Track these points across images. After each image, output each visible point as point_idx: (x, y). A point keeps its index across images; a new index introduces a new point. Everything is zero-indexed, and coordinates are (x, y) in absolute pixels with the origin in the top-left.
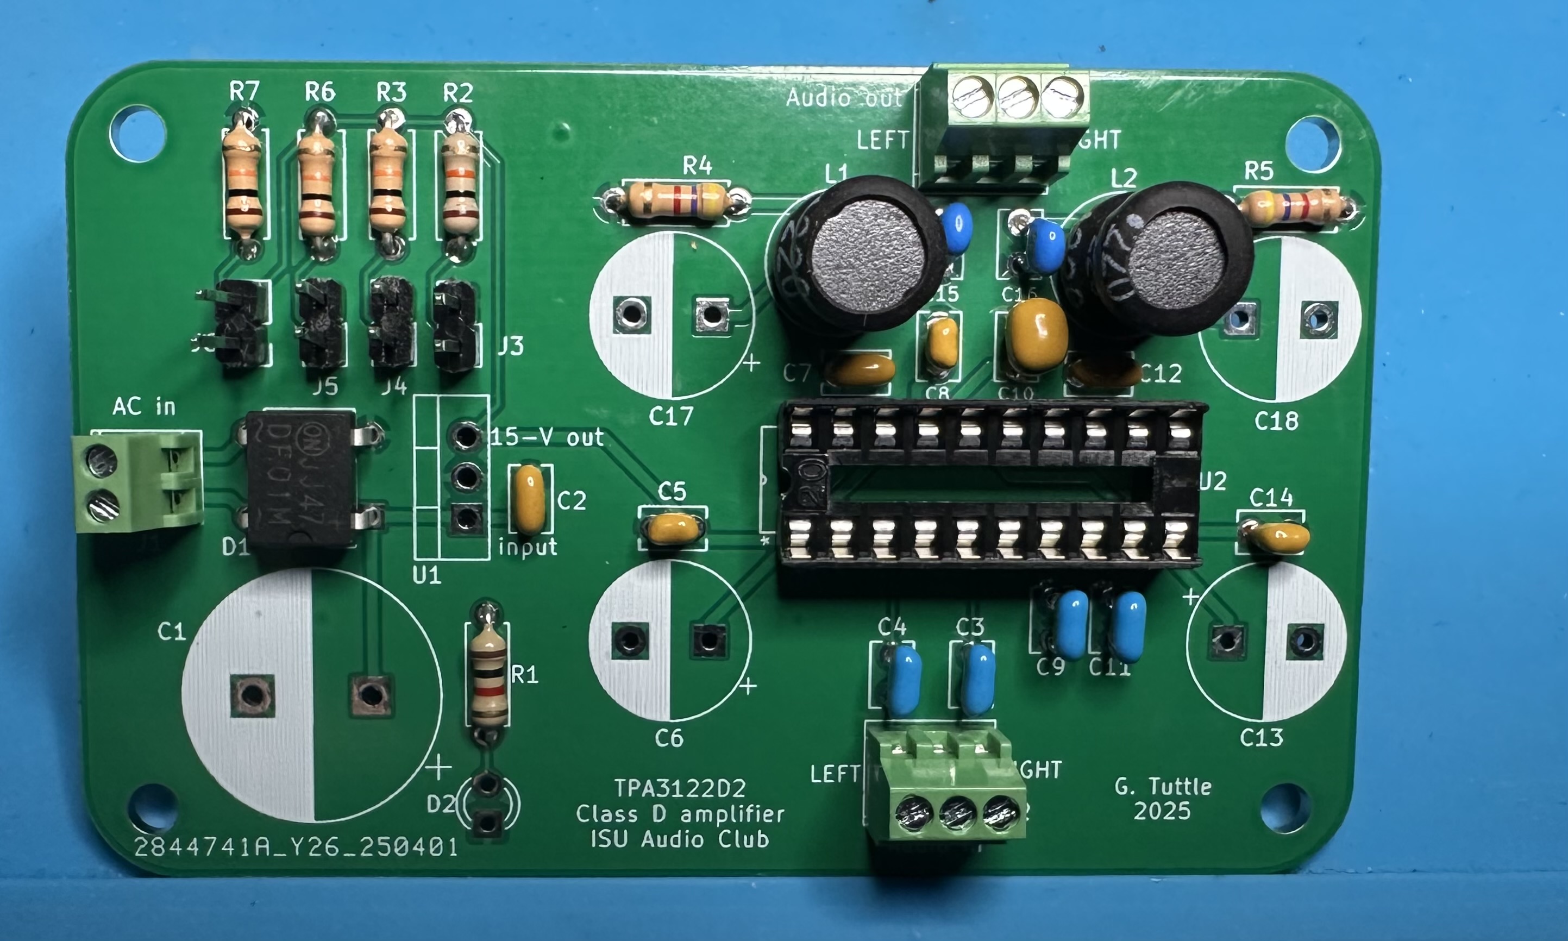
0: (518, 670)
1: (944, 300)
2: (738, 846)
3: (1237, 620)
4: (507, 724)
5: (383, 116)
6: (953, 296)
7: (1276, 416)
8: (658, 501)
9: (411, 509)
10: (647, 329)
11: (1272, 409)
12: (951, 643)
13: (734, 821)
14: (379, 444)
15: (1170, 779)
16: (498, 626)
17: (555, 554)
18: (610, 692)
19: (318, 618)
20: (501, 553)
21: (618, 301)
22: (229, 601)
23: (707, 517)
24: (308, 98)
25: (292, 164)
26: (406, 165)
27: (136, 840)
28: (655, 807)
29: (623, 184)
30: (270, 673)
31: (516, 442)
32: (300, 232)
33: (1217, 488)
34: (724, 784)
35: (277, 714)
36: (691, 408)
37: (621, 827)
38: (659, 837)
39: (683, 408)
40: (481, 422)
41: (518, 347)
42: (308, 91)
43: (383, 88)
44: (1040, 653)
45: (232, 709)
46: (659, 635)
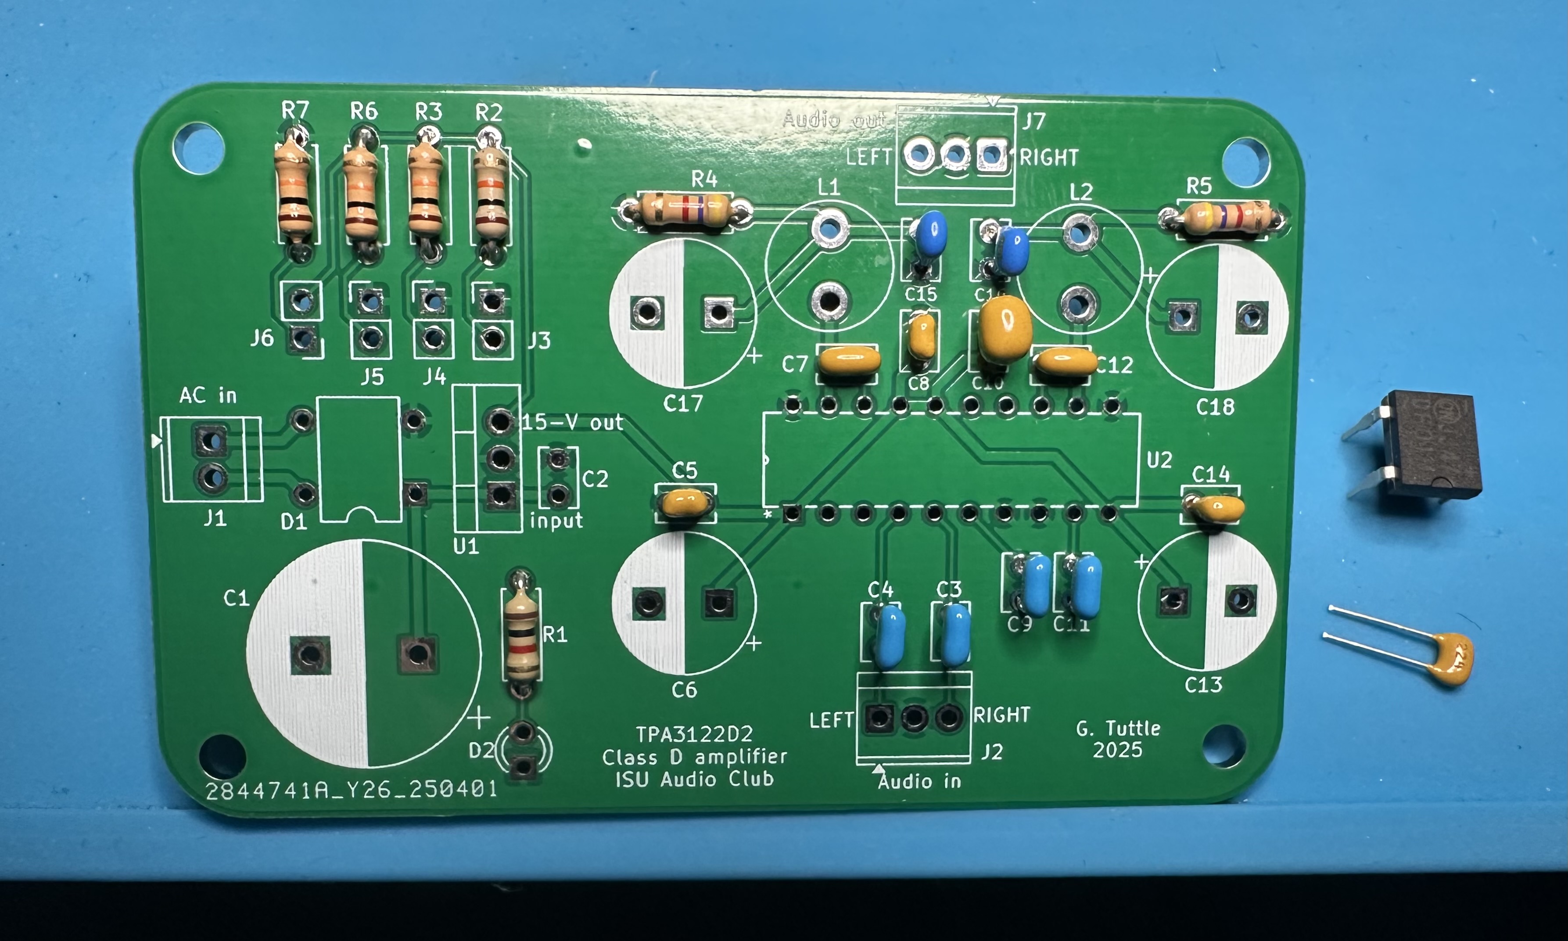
0: (549, 631)
1: (924, 300)
2: (746, 784)
3: (1181, 582)
4: (539, 677)
5: (421, 133)
6: (932, 296)
7: (1215, 401)
8: (672, 480)
9: (451, 487)
10: (660, 326)
11: (1212, 396)
12: (933, 603)
13: (743, 762)
15: (1123, 721)
16: (530, 592)
17: (582, 527)
18: (632, 649)
19: (369, 585)
20: (533, 526)
21: (634, 300)
22: (287, 571)
23: (716, 493)
24: (353, 117)
25: (339, 177)
26: (442, 177)
27: (207, 785)
28: (673, 751)
29: (638, 196)
30: (326, 635)
31: (545, 426)
32: (348, 238)
33: (1163, 466)
34: (733, 730)
35: (332, 671)
36: (701, 397)
37: (642, 769)
38: (676, 777)
39: (693, 396)
40: (514, 408)
41: (546, 341)
42: (353, 110)
43: (421, 107)
44: (1010, 612)
45: (292, 666)
46: (674, 598)
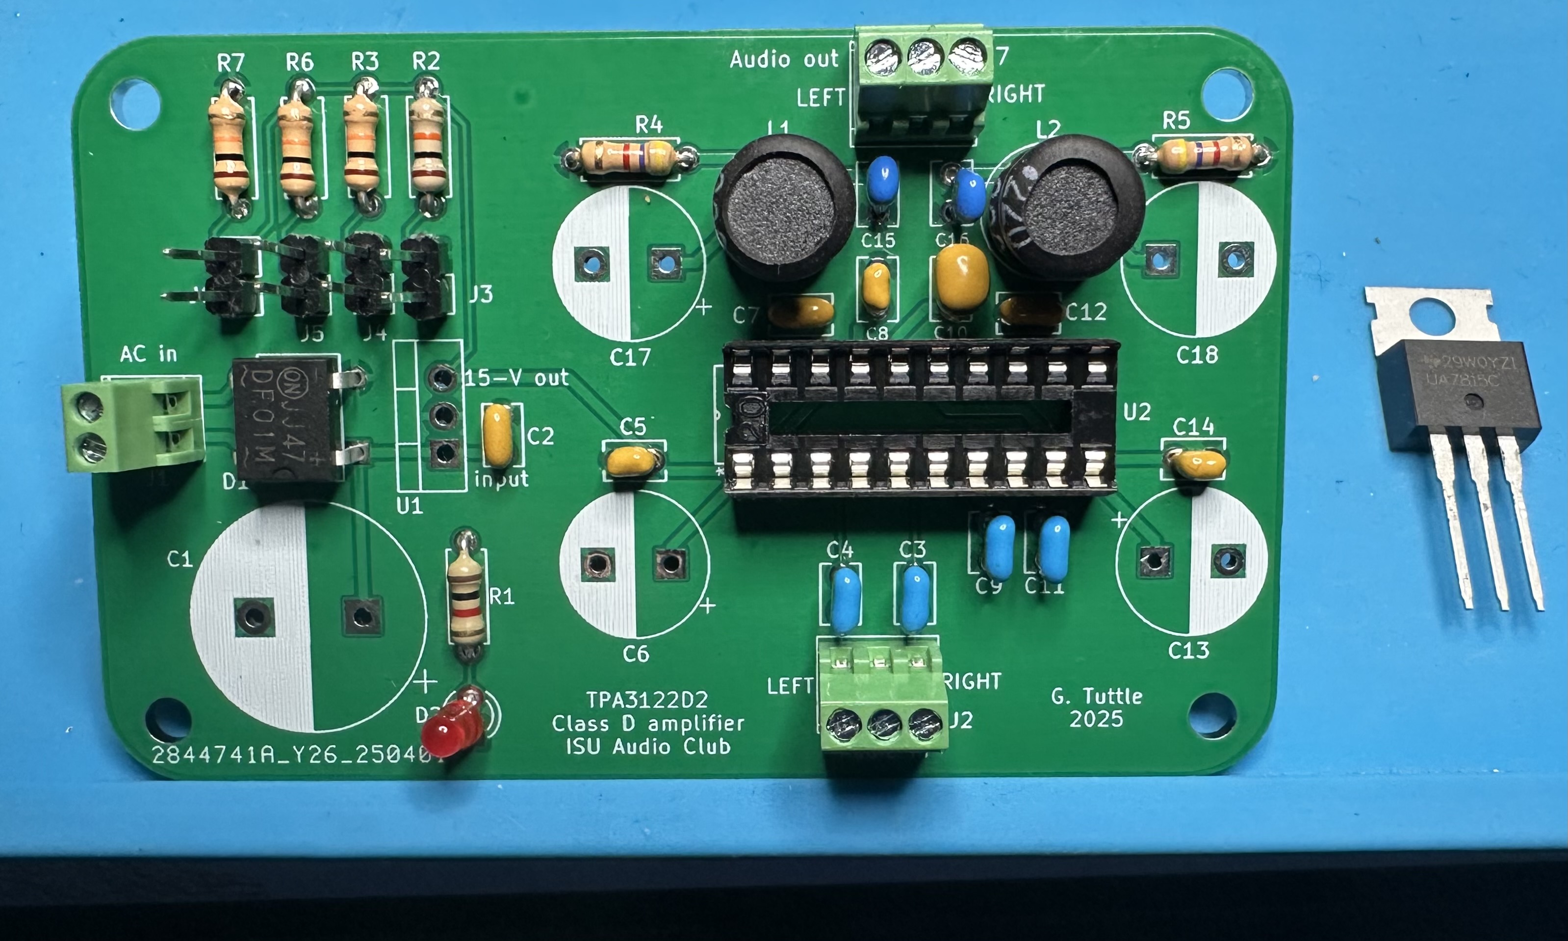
0: (495, 593)
1: (882, 246)
2: (702, 753)
3: (1163, 542)
4: (485, 641)
5: (358, 83)
6: (890, 243)
7: (1197, 350)
8: (619, 436)
9: (393, 445)
10: (605, 276)
11: (1193, 343)
12: (895, 564)
13: (698, 729)
14: (364, 386)
15: (1103, 688)
16: (473, 554)
17: (526, 485)
18: (581, 612)
19: (312, 547)
20: (477, 485)
21: (578, 250)
22: (230, 531)
23: (665, 450)
24: (289, 68)
25: (276, 132)
26: (378, 129)
27: (154, 749)
28: (625, 717)
29: (580, 143)
30: (269, 597)
31: (488, 383)
32: (284, 193)
33: (1142, 418)
34: (687, 696)
35: (276, 633)
36: (649, 350)
37: (594, 735)
38: (629, 744)
39: (641, 349)
40: (455, 364)
41: (488, 295)
42: (289, 62)
43: (358, 58)
44: (978, 573)
45: (236, 628)
46: (624, 559)
